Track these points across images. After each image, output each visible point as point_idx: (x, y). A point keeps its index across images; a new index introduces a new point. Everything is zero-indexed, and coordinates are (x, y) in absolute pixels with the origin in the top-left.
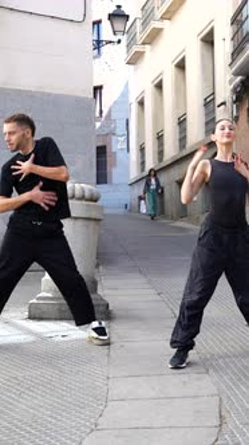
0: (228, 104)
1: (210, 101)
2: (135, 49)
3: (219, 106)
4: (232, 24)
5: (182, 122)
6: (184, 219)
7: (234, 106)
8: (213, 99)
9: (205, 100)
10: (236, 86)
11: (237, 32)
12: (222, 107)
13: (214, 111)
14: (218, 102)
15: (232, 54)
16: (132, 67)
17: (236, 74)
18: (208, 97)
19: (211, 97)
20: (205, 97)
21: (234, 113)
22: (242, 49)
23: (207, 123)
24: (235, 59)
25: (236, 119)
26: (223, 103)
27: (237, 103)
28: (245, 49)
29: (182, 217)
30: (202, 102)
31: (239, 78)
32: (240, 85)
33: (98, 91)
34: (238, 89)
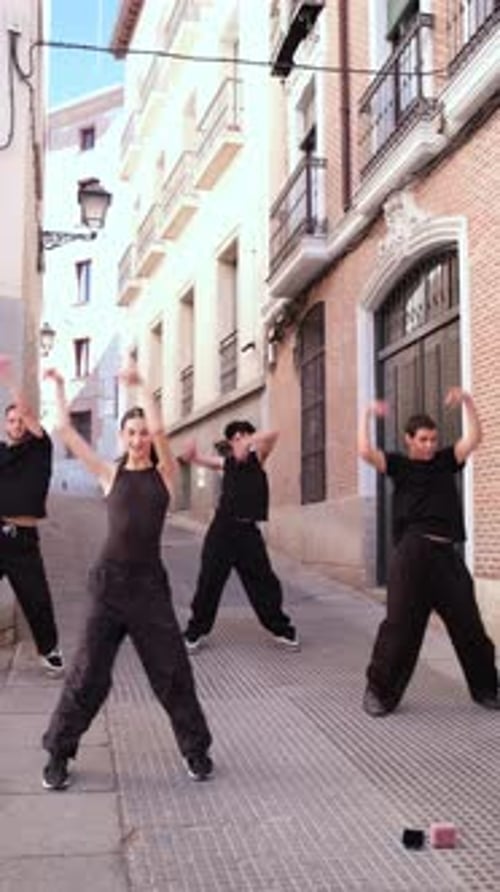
0: (260, 346)
1: (230, 345)
2: (129, 283)
3: (244, 350)
4: (273, 216)
5: (187, 376)
6: (186, 512)
7: (270, 346)
8: (235, 342)
9: (222, 343)
10: (276, 313)
11: (280, 229)
12: (250, 351)
13: (234, 358)
14: (242, 343)
15: (272, 263)
16: (124, 310)
17: (277, 294)
18: (226, 340)
19: (231, 340)
20: (221, 339)
21: (271, 358)
22: (293, 248)
23: (224, 377)
24: (278, 266)
25: (273, 367)
26: (251, 345)
27: (276, 342)
28: (299, 246)
29: (183, 509)
30: (218, 347)
31: (280, 302)
32: (284, 311)
33: (84, 346)
34: (280, 319)
